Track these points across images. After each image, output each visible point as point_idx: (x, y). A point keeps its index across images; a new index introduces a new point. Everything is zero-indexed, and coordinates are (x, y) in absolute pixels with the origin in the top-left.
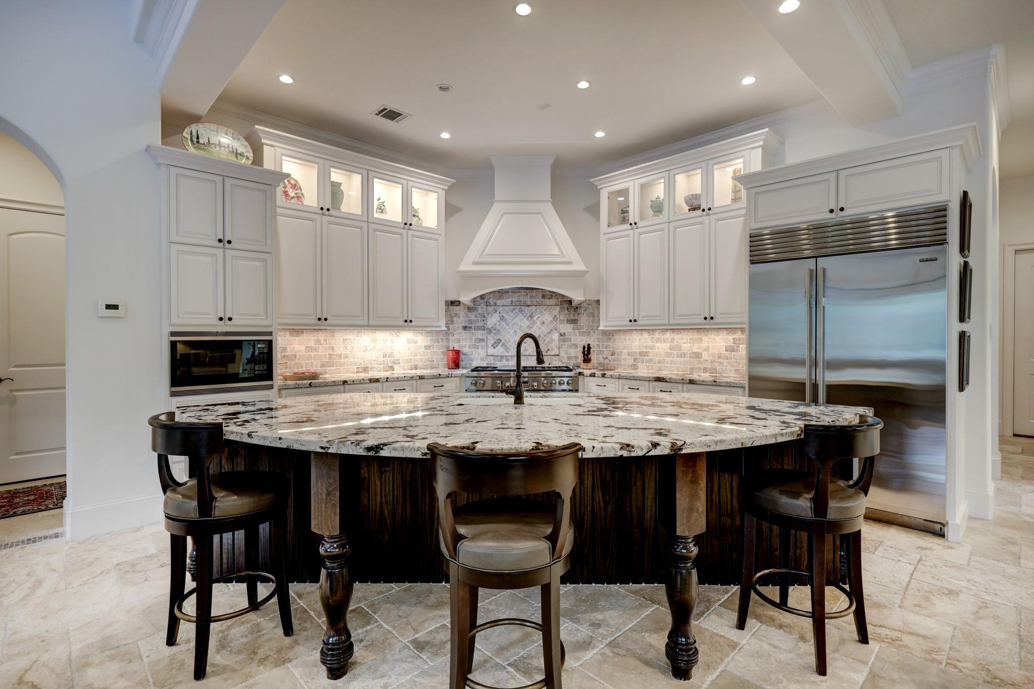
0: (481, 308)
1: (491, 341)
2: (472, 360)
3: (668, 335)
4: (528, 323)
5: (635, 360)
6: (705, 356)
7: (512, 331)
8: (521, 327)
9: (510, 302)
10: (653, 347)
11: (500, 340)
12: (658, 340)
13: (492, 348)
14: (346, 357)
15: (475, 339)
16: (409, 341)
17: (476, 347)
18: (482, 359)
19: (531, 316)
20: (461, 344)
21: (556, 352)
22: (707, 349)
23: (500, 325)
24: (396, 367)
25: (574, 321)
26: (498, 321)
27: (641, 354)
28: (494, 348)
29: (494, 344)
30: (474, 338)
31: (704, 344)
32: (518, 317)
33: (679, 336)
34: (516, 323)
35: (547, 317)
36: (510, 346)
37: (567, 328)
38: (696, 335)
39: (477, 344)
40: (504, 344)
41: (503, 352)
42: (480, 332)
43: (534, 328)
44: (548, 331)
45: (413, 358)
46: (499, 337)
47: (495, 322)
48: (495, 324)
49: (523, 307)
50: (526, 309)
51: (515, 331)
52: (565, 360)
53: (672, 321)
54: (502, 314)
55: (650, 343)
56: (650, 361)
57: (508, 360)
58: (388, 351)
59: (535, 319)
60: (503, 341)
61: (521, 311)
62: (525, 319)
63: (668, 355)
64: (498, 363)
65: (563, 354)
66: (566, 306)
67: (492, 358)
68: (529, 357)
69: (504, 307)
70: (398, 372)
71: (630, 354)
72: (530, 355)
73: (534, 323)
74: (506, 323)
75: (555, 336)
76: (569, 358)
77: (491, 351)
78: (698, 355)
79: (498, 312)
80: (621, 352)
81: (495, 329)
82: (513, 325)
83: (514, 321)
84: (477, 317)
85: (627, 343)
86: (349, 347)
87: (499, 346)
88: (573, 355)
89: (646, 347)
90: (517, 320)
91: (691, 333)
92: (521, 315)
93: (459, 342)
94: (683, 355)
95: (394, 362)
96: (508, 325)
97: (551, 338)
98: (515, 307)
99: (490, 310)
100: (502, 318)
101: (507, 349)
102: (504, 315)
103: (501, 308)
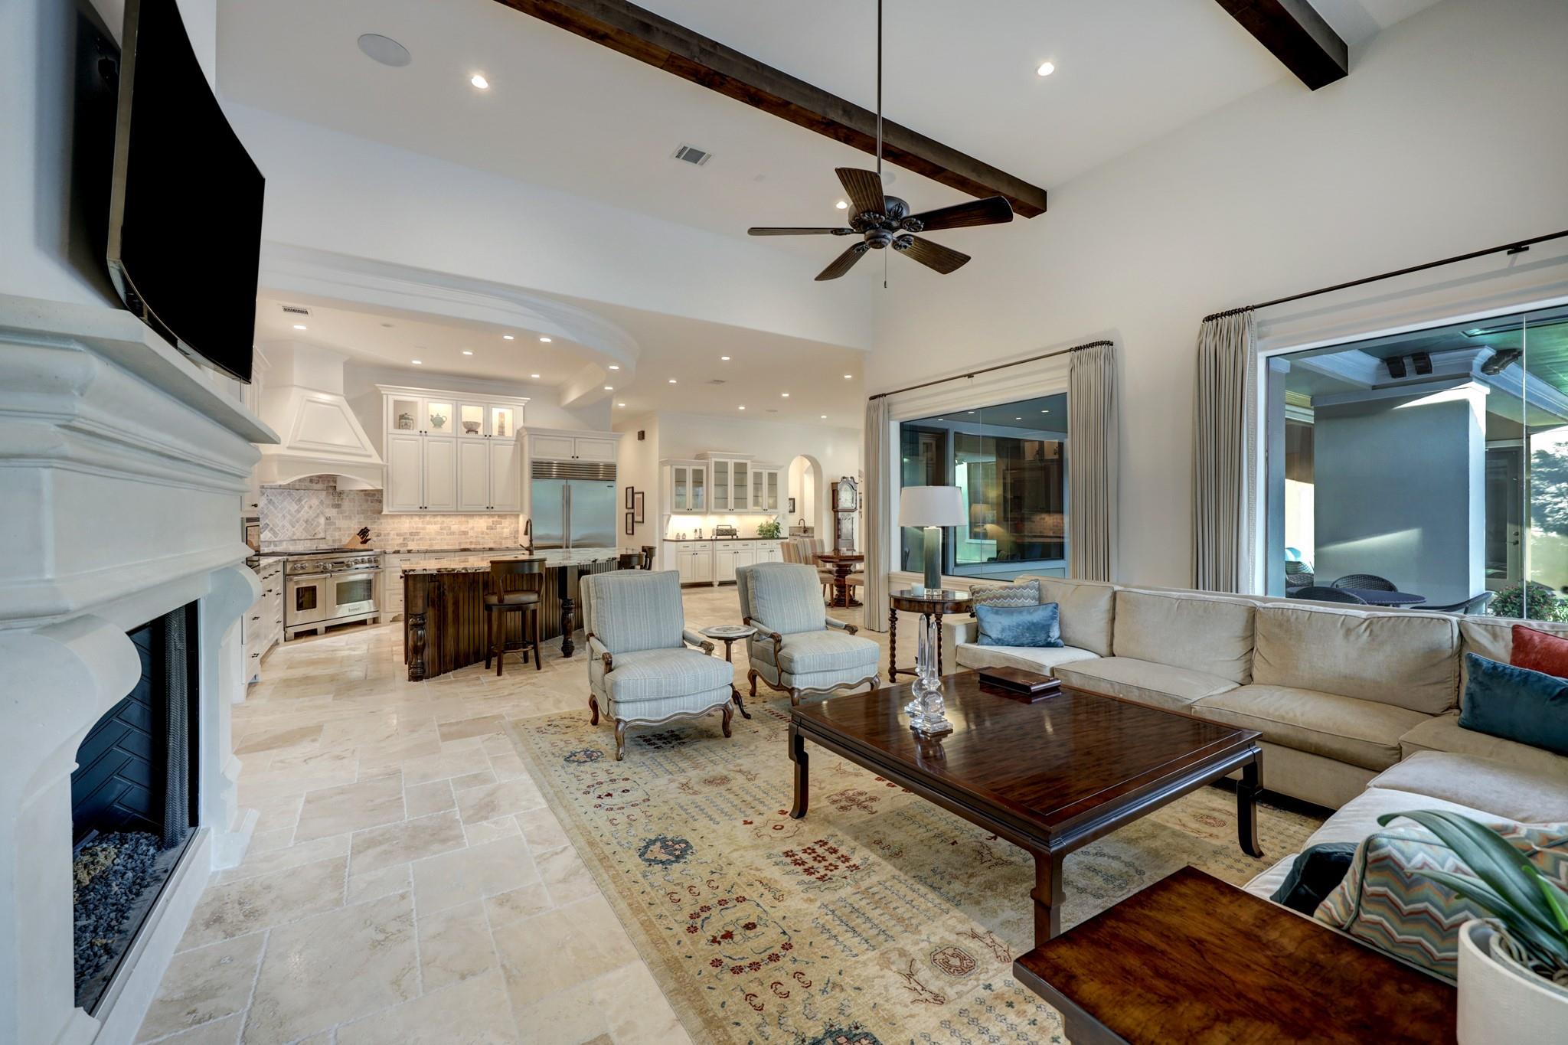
3: (439, 519)
4: (296, 507)
5: (404, 539)
6: (471, 533)
7: (281, 515)
8: (290, 510)
10: (424, 529)
11: (268, 525)
12: (429, 523)
19: (300, 500)
21: (322, 535)
22: (473, 528)
23: (267, 508)
25: (338, 506)
26: (266, 504)
27: (411, 534)
31: (470, 525)
32: (287, 500)
33: (449, 519)
34: (284, 507)
35: (315, 502)
36: (279, 530)
37: (332, 512)
38: (464, 519)
40: (272, 528)
41: (271, 537)
43: (302, 512)
44: (315, 515)
46: (267, 521)
47: (262, 505)
48: (263, 508)
49: (291, 491)
50: (294, 493)
51: (284, 515)
52: (331, 543)
53: (459, 509)
54: (270, 497)
55: (420, 525)
56: (421, 539)
57: (276, 546)
59: (303, 503)
60: (271, 526)
61: (290, 495)
62: (293, 503)
63: (438, 533)
65: (328, 537)
66: (331, 491)
68: (298, 542)
69: (273, 490)
71: (398, 535)
72: (298, 540)
73: (302, 507)
74: (275, 507)
75: (322, 520)
76: (334, 541)
78: (465, 533)
79: (265, 495)
80: (389, 534)
82: (281, 509)
83: (282, 505)
85: (396, 526)
87: (267, 531)
88: (337, 537)
89: (417, 528)
90: (285, 503)
91: (459, 517)
92: (289, 498)
94: (453, 533)
96: (276, 509)
97: (318, 522)
98: (284, 490)
100: (270, 502)
101: (275, 534)
102: (273, 498)
103: (269, 490)
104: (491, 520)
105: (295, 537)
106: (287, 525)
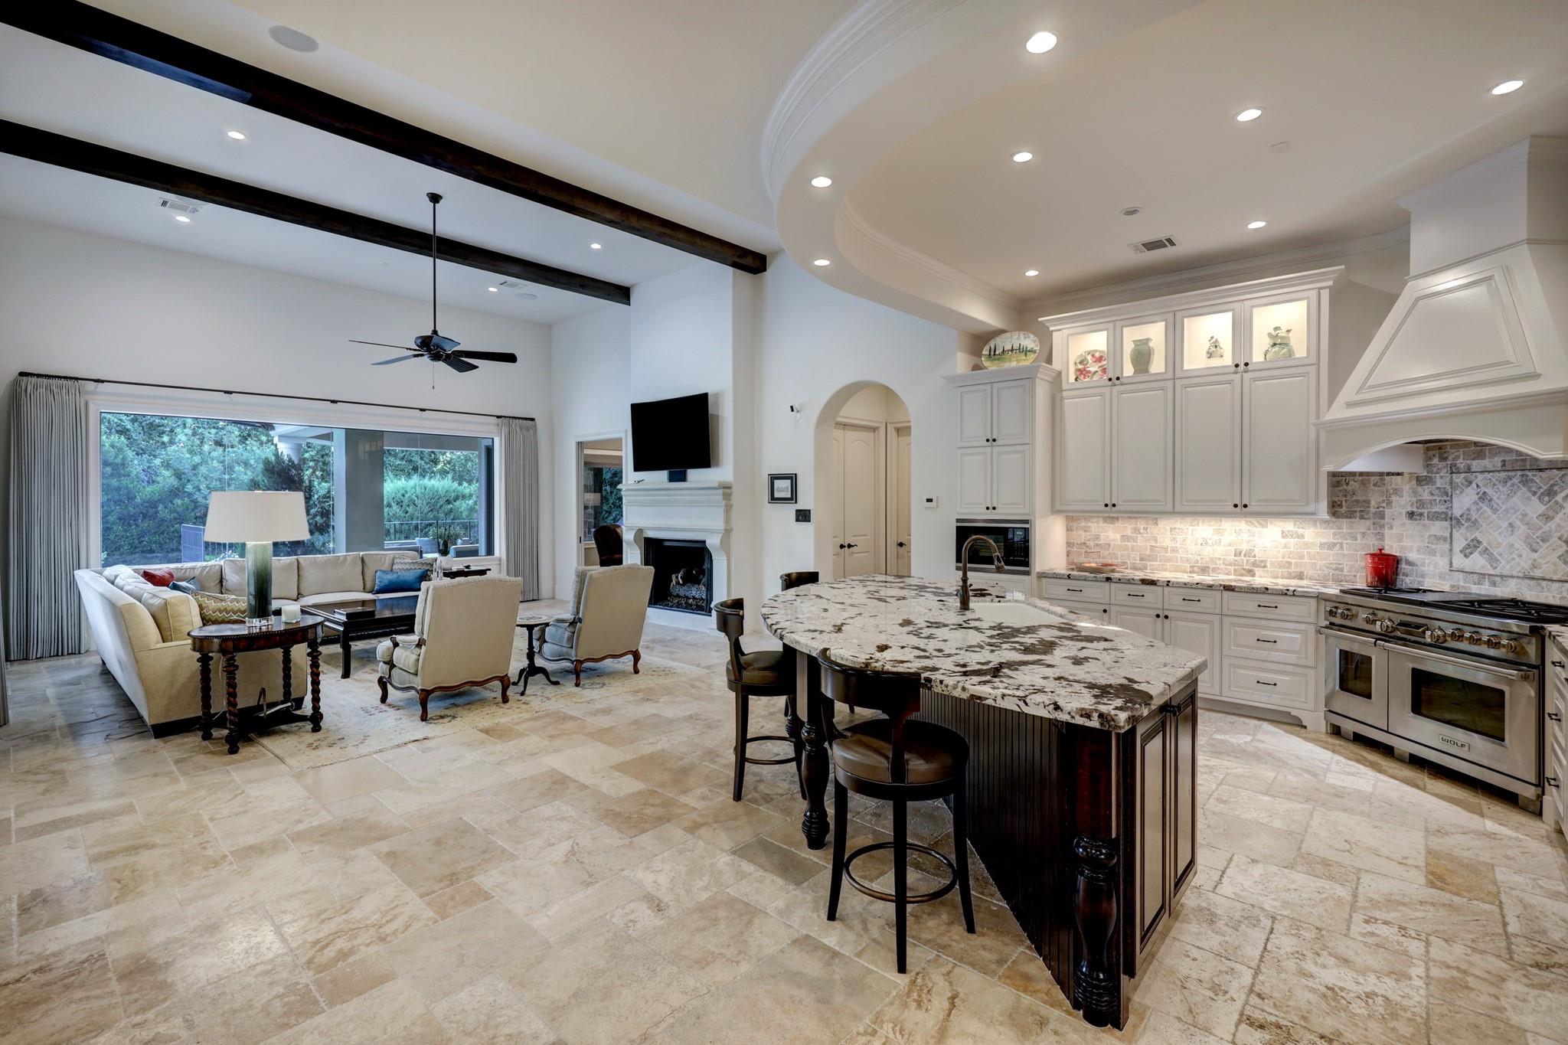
0: (1441, 477)
1: (1459, 543)
2: (1423, 576)
4: (1541, 508)
7: (1505, 525)
8: (1525, 515)
9: (1500, 464)
11: (1479, 542)
13: (1462, 555)
14: (1175, 550)
15: (1430, 536)
16: (1284, 535)
17: (1433, 553)
18: (1442, 577)
19: (1551, 493)
20: (1404, 544)
23: (1478, 510)
24: (1258, 571)
26: (1475, 503)
28: (1466, 556)
29: (1465, 548)
30: (1428, 534)
32: (1519, 494)
34: (1513, 508)
36: (1500, 555)
39: (1434, 547)
40: (1487, 549)
41: (1483, 567)
42: (1439, 524)
43: (1557, 520)
46: (1477, 535)
47: (1467, 505)
48: (1469, 510)
49: (1529, 474)
50: (1537, 477)
51: (1511, 525)
54: (1483, 489)
57: (1494, 584)
58: (1245, 548)
59: (1559, 498)
60: (1485, 544)
61: (1525, 481)
62: (1535, 499)
64: (1474, 587)
67: (1461, 576)
68: (1544, 583)
69: (1489, 476)
70: (1261, 580)
72: (1543, 579)
73: (1559, 508)
74: (1492, 507)
77: (1459, 561)
79: (1474, 485)
81: (1468, 520)
82: (1506, 511)
83: (1509, 504)
84: (1433, 494)
86: (1179, 538)
87: (1476, 553)
90: (1516, 500)
92: (1524, 489)
93: (1400, 541)
95: (1254, 564)
96: (1495, 511)
98: (1510, 474)
99: (1458, 481)
100: (1483, 498)
101: (1493, 560)
102: (1489, 491)
103: (1480, 477)
105: (1537, 573)
106: (1520, 545)
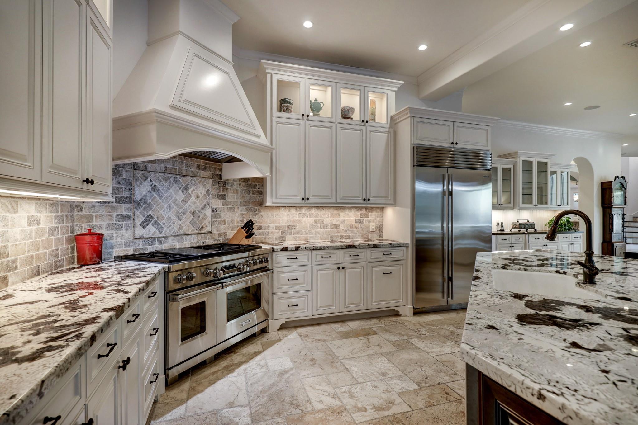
0: (127, 171)
1: (139, 219)
2: (112, 247)
3: (314, 212)
4: (183, 196)
5: (283, 232)
6: (342, 227)
7: (166, 206)
8: (176, 200)
9: (164, 169)
10: (300, 222)
11: (152, 217)
12: (305, 216)
13: (141, 227)
15: (117, 215)
16: (29, 222)
17: (119, 228)
18: (127, 245)
19: (187, 188)
20: (94, 223)
21: (208, 229)
22: (343, 222)
23: (151, 196)
25: (222, 197)
26: (149, 191)
27: (288, 227)
28: (144, 227)
29: (143, 222)
30: (115, 214)
31: (341, 218)
32: (173, 187)
33: (323, 212)
34: (170, 196)
35: (201, 191)
36: (164, 224)
37: (217, 203)
38: (335, 212)
39: (120, 223)
40: (156, 221)
41: (155, 233)
42: (124, 206)
43: (189, 203)
44: (202, 206)
45: (34, 254)
46: (150, 212)
47: (144, 193)
48: (145, 196)
49: (178, 177)
50: (181, 179)
51: (169, 206)
52: (216, 237)
53: (338, 201)
54: (154, 183)
55: (297, 218)
56: (298, 233)
57: (161, 243)
59: (190, 191)
60: (155, 218)
61: (176, 181)
62: (180, 191)
63: (313, 227)
64: (149, 247)
65: (215, 231)
66: (217, 180)
67: (141, 241)
68: (184, 237)
69: (157, 174)
71: (277, 228)
72: (185, 235)
73: (189, 196)
74: (159, 195)
75: (208, 212)
76: (220, 235)
77: (140, 232)
78: (336, 226)
79: (149, 179)
80: (268, 226)
81: (145, 203)
82: (167, 197)
83: (168, 193)
84: (119, 183)
85: (275, 218)
87: (150, 225)
88: (223, 231)
89: (294, 221)
90: (172, 191)
91: (331, 210)
92: (175, 185)
93: (90, 221)
94: (325, 227)
96: (161, 197)
97: (205, 214)
98: (170, 175)
99: (138, 175)
100: (154, 188)
101: (160, 228)
102: (158, 184)
103: (153, 174)
104: (359, 213)
105: (182, 232)
106: (174, 218)
